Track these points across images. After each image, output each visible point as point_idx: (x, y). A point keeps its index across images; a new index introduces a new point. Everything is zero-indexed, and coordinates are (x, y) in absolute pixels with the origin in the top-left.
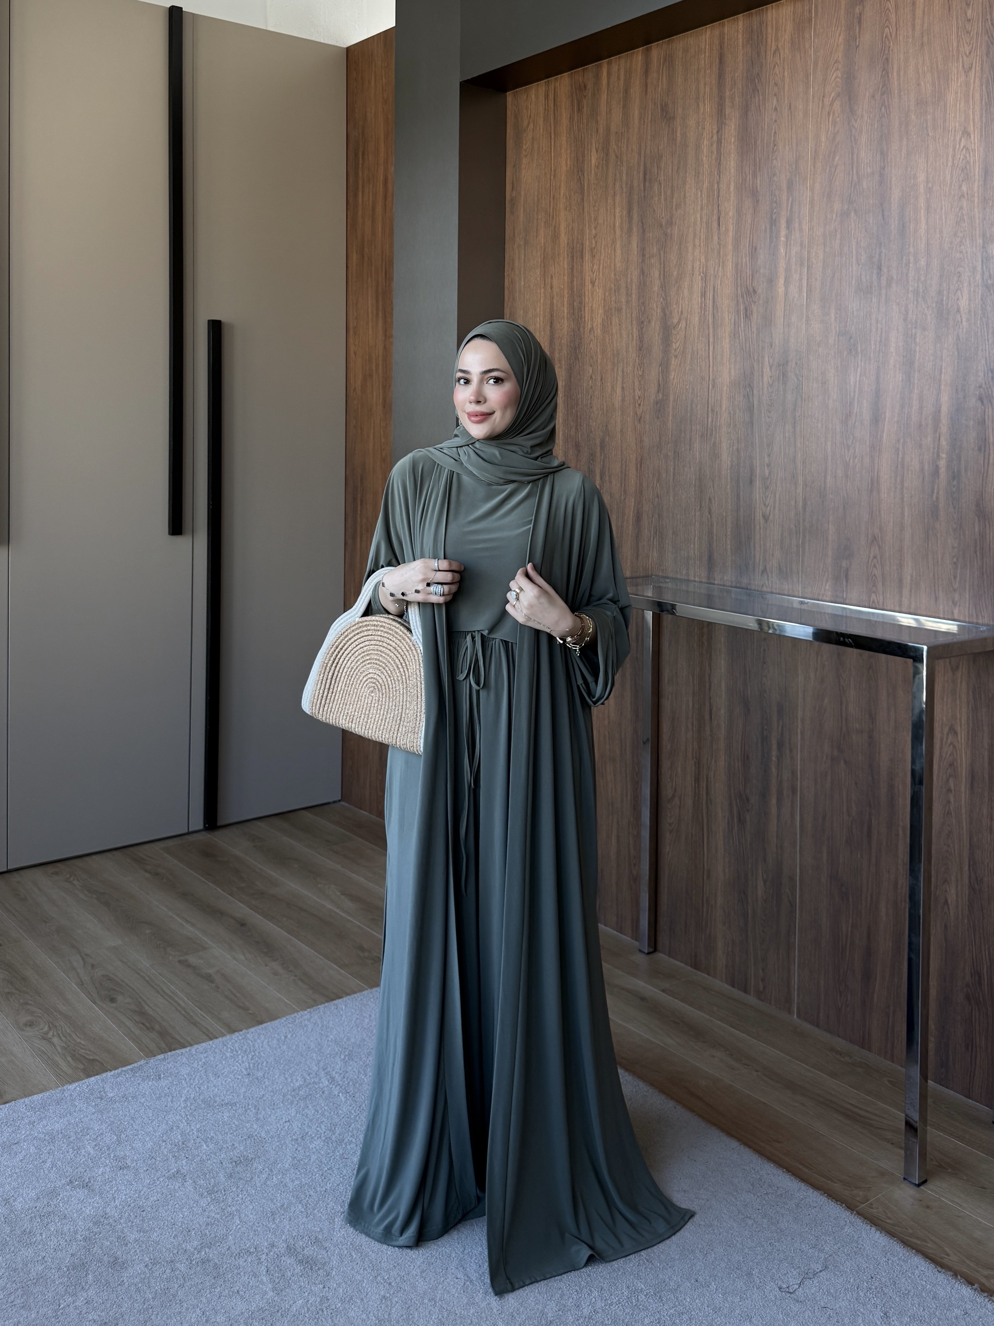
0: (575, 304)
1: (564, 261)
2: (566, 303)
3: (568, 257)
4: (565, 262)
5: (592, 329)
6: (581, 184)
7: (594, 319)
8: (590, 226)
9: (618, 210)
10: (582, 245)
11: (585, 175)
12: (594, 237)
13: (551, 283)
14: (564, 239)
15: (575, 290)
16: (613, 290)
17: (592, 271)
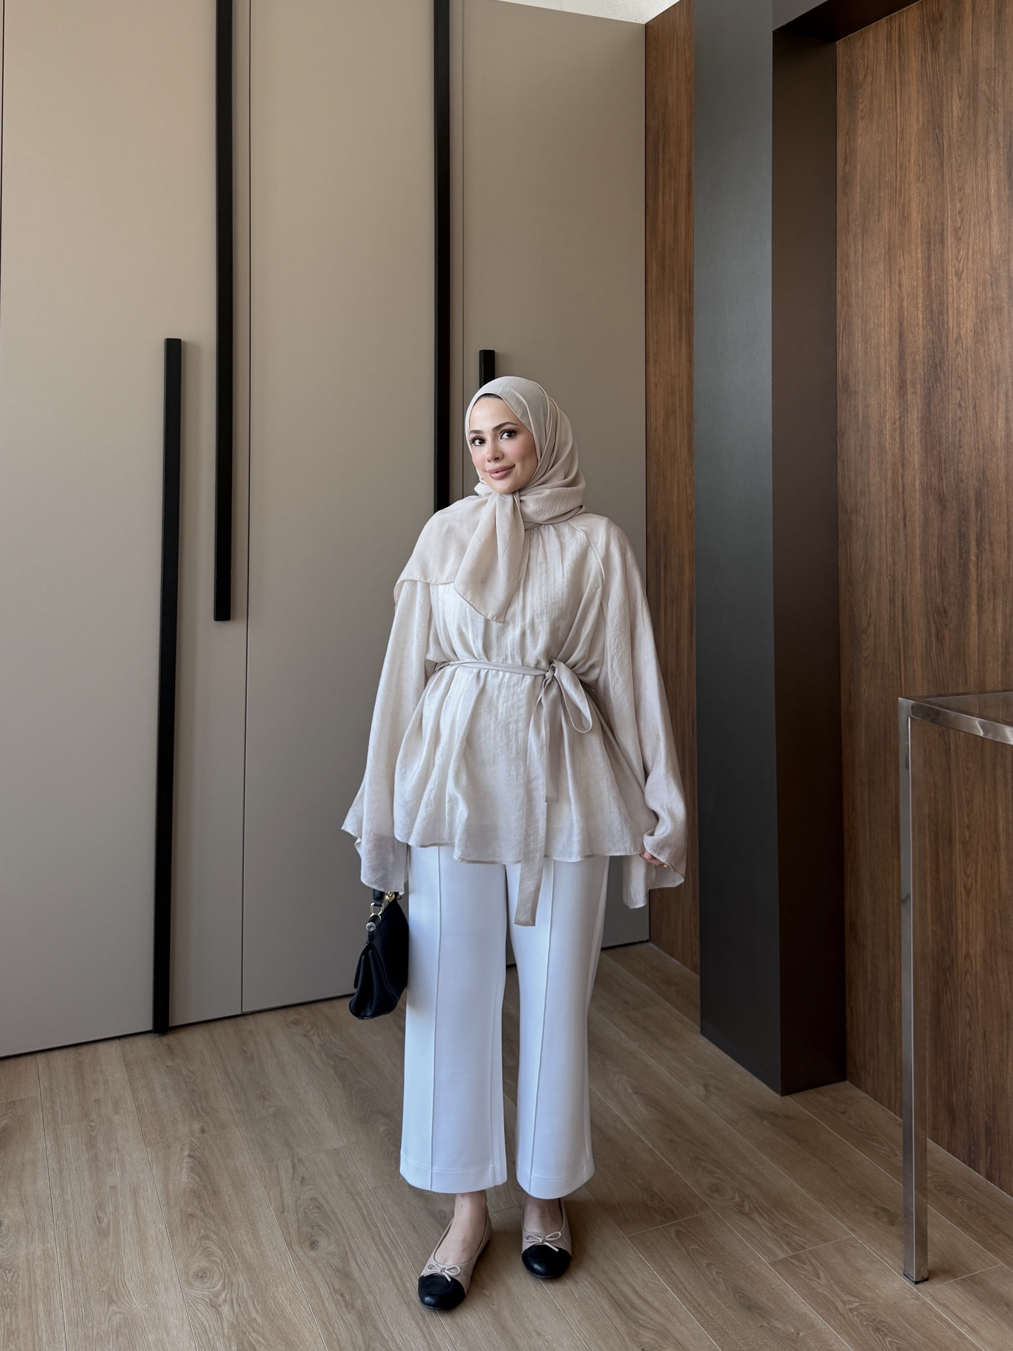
0: (934, 306)
1: (916, 249)
2: (920, 305)
3: (922, 244)
4: (919, 251)
5: (959, 337)
6: (939, 144)
7: (962, 326)
8: (952, 200)
9: (993, 173)
10: (943, 224)
11: (945, 132)
12: (959, 213)
13: (900, 281)
14: (916, 220)
15: (933, 286)
16: (988, 283)
17: (957, 259)
